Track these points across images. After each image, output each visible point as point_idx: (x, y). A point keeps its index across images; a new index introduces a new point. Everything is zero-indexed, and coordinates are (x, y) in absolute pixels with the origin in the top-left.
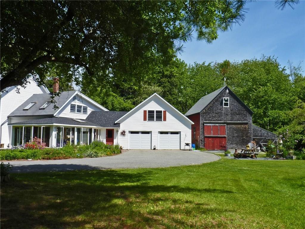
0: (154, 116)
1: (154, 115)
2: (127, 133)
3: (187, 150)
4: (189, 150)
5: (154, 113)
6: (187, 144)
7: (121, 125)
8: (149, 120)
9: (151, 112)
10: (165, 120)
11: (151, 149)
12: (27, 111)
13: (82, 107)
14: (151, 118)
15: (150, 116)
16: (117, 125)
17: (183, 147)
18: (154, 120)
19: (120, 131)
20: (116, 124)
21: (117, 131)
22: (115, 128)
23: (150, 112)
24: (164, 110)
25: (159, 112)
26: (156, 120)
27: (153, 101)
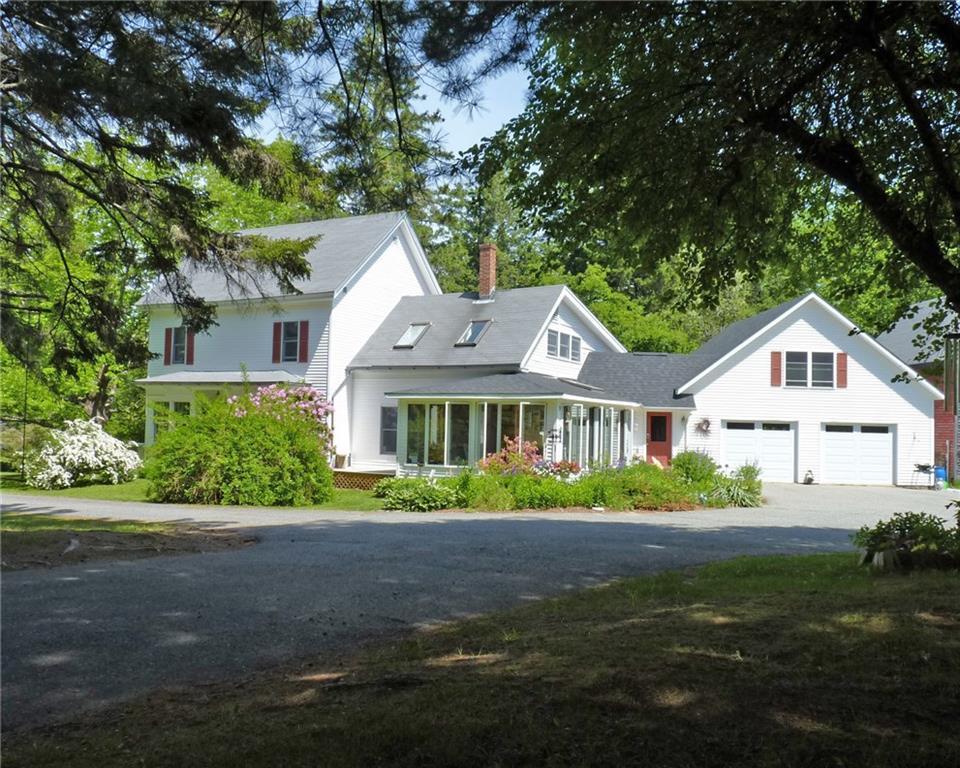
0: (806, 372)
1: (806, 366)
2: (716, 427)
3: (921, 487)
4: (929, 488)
5: (806, 361)
6: (924, 469)
7: (697, 398)
8: (788, 384)
9: (796, 358)
10: (843, 383)
11: (796, 482)
12: (409, 352)
13: (571, 339)
14: (796, 377)
15: (794, 369)
16: (684, 399)
17: (907, 475)
18: (805, 384)
19: (694, 418)
20: (682, 396)
21: (684, 420)
22: (676, 410)
23: (791, 356)
24: (841, 351)
25: (823, 359)
26: (814, 384)
27: (801, 322)
